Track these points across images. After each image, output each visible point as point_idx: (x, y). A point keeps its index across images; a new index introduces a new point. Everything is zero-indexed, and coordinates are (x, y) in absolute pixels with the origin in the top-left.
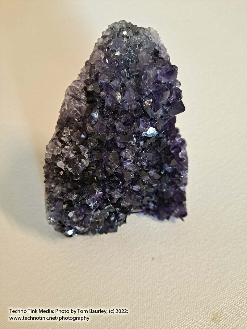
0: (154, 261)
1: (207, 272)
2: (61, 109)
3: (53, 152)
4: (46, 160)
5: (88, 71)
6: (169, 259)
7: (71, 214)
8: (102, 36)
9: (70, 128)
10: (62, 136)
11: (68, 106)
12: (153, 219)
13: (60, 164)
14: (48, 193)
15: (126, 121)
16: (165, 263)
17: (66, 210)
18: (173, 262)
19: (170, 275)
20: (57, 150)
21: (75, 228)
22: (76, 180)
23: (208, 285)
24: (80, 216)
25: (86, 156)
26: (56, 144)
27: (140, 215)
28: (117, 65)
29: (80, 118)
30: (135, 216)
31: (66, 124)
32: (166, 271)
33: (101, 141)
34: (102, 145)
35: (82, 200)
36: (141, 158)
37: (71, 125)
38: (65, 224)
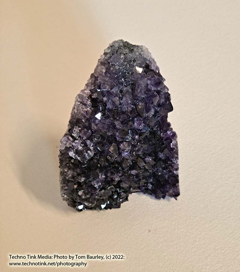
0: (150, 233)
1: (194, 244)
2: (72, 111)
3: (66, 145)
4: (61, 151)
5: (93, 82)
6: (163, 232)
7: (80, 193)
8: (104, 53)
9: (79, 127)
10: (73, 133)
11: (77, 110)
12: (151, 198)
13: (71, 154)
14: (62, 176)
15: (124, 120)
16: (159, 235)
17: (76, 189)
18: (166, 234)
19: (163, 244)
20: (69, 143)
21: (84, 204)
22: (84, 166)
23: (194, 254)
24: (87, 194)
25: (92, 148)
26: (68, 138)
27: (140, 194)
28: (116, 77)
29: (86, 120)
30: (136, 195)
31: (76, 123)
32: (160, 241)
33: (103, 136)
34: (104, 140)
35: (89, 182)
36: (137, 149)
37: (80, 125)
38: (76, 200)
